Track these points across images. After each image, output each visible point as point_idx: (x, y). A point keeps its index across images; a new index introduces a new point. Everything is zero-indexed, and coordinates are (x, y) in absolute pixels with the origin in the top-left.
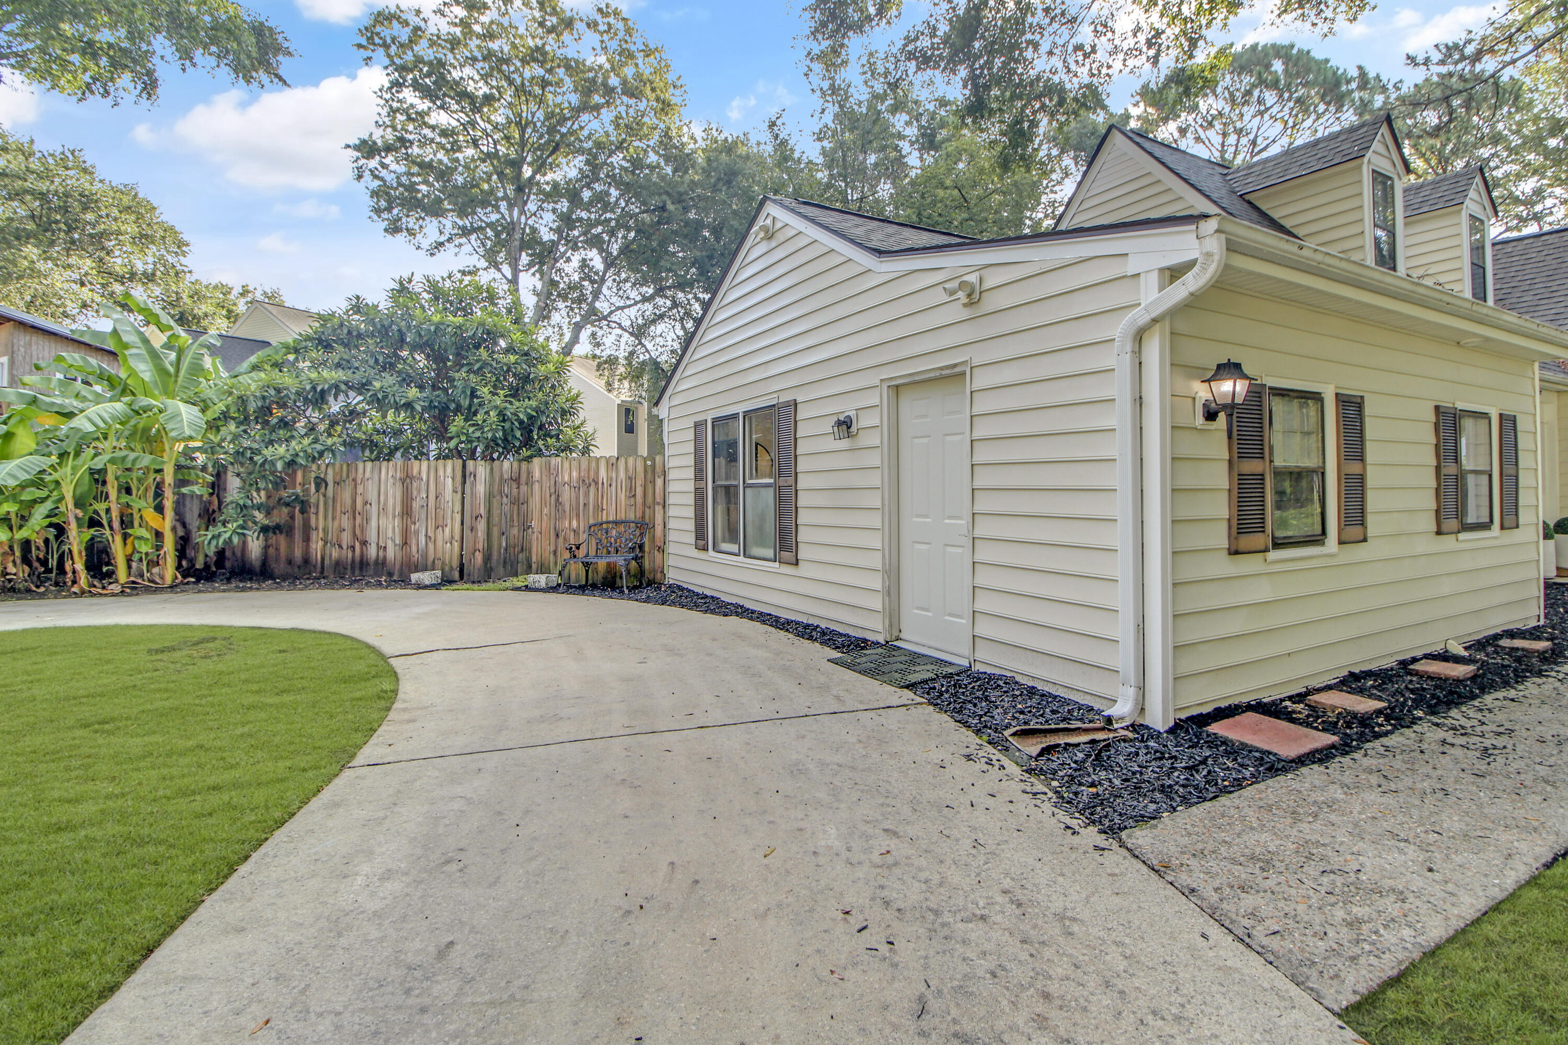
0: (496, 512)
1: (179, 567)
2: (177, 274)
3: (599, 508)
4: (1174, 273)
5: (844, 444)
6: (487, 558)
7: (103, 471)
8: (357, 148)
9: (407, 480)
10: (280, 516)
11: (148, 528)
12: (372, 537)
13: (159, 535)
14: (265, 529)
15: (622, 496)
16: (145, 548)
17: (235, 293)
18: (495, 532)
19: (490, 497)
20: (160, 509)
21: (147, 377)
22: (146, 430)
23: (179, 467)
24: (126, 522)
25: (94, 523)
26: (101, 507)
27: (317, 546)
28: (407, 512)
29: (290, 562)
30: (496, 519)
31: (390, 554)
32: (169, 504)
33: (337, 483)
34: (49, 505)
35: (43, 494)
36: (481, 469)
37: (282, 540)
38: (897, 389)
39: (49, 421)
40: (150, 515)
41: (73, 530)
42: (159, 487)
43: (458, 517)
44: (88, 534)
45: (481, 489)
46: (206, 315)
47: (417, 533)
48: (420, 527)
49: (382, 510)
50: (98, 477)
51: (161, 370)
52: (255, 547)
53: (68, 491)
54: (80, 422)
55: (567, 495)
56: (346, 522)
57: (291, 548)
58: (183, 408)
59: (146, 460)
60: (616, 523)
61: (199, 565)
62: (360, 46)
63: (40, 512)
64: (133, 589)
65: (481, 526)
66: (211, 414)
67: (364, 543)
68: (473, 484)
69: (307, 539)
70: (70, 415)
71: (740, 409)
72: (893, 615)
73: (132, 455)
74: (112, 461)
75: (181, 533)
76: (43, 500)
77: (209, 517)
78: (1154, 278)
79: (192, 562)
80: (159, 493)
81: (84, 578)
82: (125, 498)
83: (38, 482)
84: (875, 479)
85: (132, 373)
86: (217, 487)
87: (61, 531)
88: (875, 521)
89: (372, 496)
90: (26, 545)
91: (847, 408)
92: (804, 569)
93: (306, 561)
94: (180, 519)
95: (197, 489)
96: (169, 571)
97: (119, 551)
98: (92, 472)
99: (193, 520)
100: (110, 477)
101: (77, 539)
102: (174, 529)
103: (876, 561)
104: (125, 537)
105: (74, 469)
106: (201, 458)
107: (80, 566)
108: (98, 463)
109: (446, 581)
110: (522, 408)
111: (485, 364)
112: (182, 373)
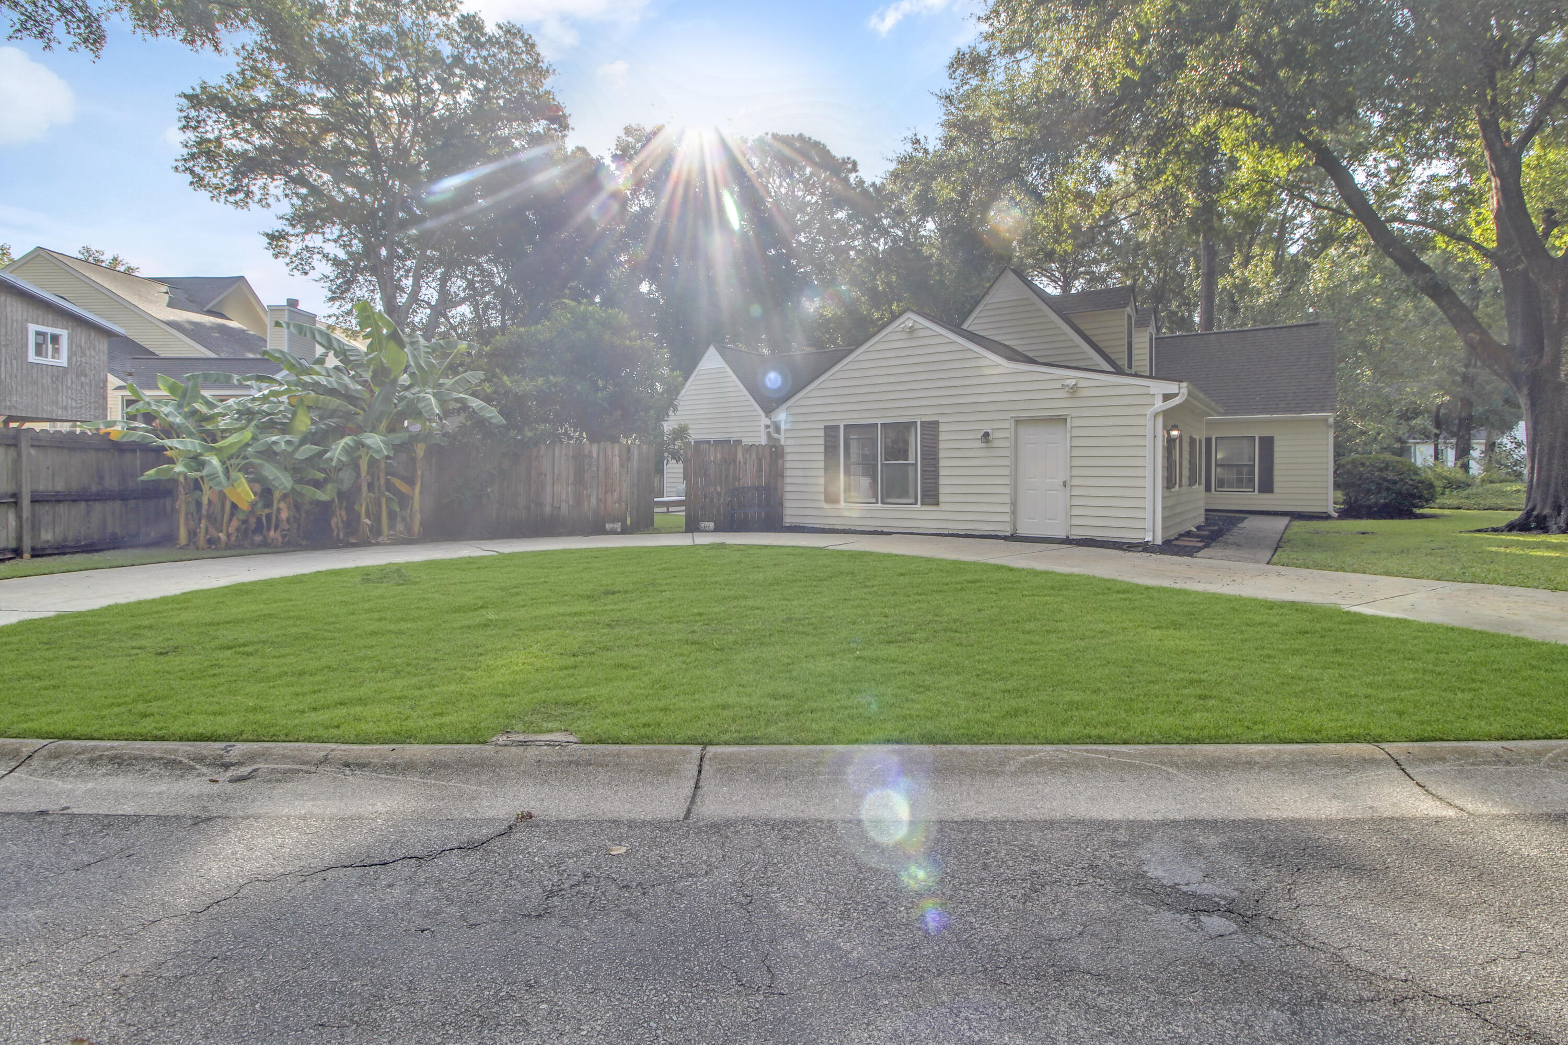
4: (1167, 397)
5: (984, 445)
13: (408, 499)
15: (754, 470)
24: (387, 488)
38: (1018, 422)
47: (589, 496)
55: (712, 470)
60: (750, 488)
71: (879, 422)
72: (1014, 522)
78: (1161, 398)
81: (367, 529)
84: (1006, 462)
88: (1007, 481)
91: (987, 427)
92: (942, 507)
101: (364, 501)
102: (420, 493)
103: (1007, 499)
104: (387, 499)
107: (364, 520)
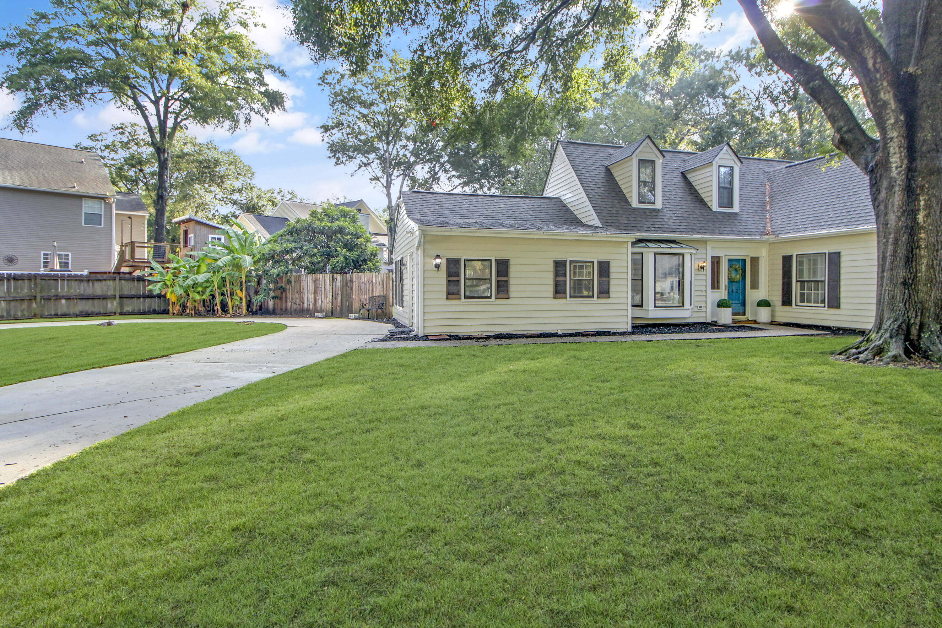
0: (344, 293)
1: (248, 310)
2: (251, 188)
3: (373, 291)
5: (407, 271)
6: (341, 309)
7: (225, 278)
8: (322, 127)
9: (316, 281)
10: (278, 293)
11: (238, 296)
12: (306, 301)
13: (241, 299)
14: (273, 298)
15: (380, 287)
16: (237, 303)
17: (276, 192)
18: (344, 299)
19: (342, 287)
20: (241, 290)
21: (237, 247)
22: (237, 264)
23: (246, 276)
24: (232, 294)
25: (223, 294)
26: (225, 289)
27: (289, 304)
28: (316, 292)
29: (281, 310)
30: (344, 295)
31: (311, 307)
32: (244, 288)
33: (295, 282)
34: (210, 288)
35: (209, 284)
36: (339, 277)
37: (278, 301)
39: (209, 261)
40: (239, 292)
41: (217, 296)
42: (241, 282)
43: (331, 294)
44: (221, 298)
45: (339, 284)
46: (263, 205)
47: (319, 300)
48: (320, 297)
49: (309, 292)
50: (224, 279)
51: (241, 245)
52: (271, 303)
53: (216, 284)
54: (219, 263)
55: (363, 286)
56: (298, 296)
57: (281, 305)
58: (247, 257)
59: (237, 274)
60: (378, 296)
61: (254, 310)
62: (319, 84)
63: (208, 290)
64: (234, 316)
65: (339, 298)
66: (255, 259)
67: (303, 303)
68: (336, 283)
69: (286, 301)
70: (216, 260)
71: (399, 258)
73: (233, 272)
74: (228, 274)
75: (249, 299)
76: (209, 287)
77: (257, 293)
79: (252, 309)
80: (241, 285)
81: (220, 311)
82: (232, 286)
83: (207, 281)
85: (233, 246)
86: (259, 283)
87: (213, 296)
88: (408, 293)
89: (305, 287)
90: (204, 301)
92: (404, 309)
93: (286, 309)
94: (248, 294)
95: (253, 284)
96: (244, 310)
97: (230, 304)
98: (222, 278)
99: (252, 294)
100: (227, 279)
101: (218, 300)
102: (246, 297)
104: (232, 299)
105: (217, 277)
106: (253, 273)
107: (219, 308)
108: (224, 275)
109: (327, 316)
110: (353, 255)
111: (340, 239)
112: (247, 245)
